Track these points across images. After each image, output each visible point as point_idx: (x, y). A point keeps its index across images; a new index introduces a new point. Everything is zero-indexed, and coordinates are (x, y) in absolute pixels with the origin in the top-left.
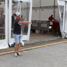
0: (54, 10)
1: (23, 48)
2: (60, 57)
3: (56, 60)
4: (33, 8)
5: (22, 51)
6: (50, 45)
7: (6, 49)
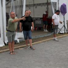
3: (52, 55)
4: (27, 6)
6: (45, 41)
7: (2, 47)
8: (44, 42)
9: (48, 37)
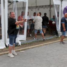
0: (50, 9)
1: (20, 48)
2: (57, 55)
5: (19, 51)
7: (3, 49)
8: (45, 45)
9: (50, 40)
